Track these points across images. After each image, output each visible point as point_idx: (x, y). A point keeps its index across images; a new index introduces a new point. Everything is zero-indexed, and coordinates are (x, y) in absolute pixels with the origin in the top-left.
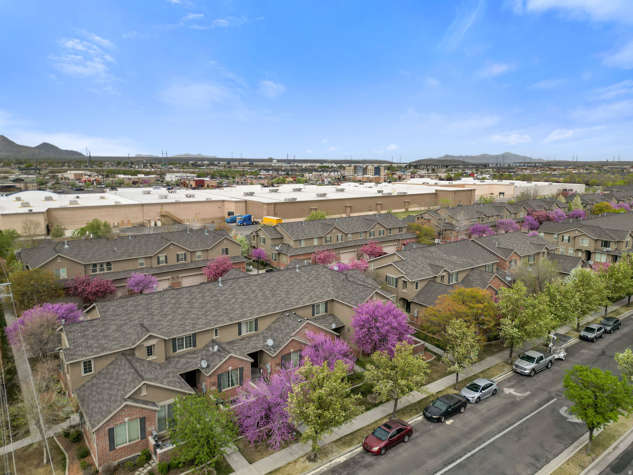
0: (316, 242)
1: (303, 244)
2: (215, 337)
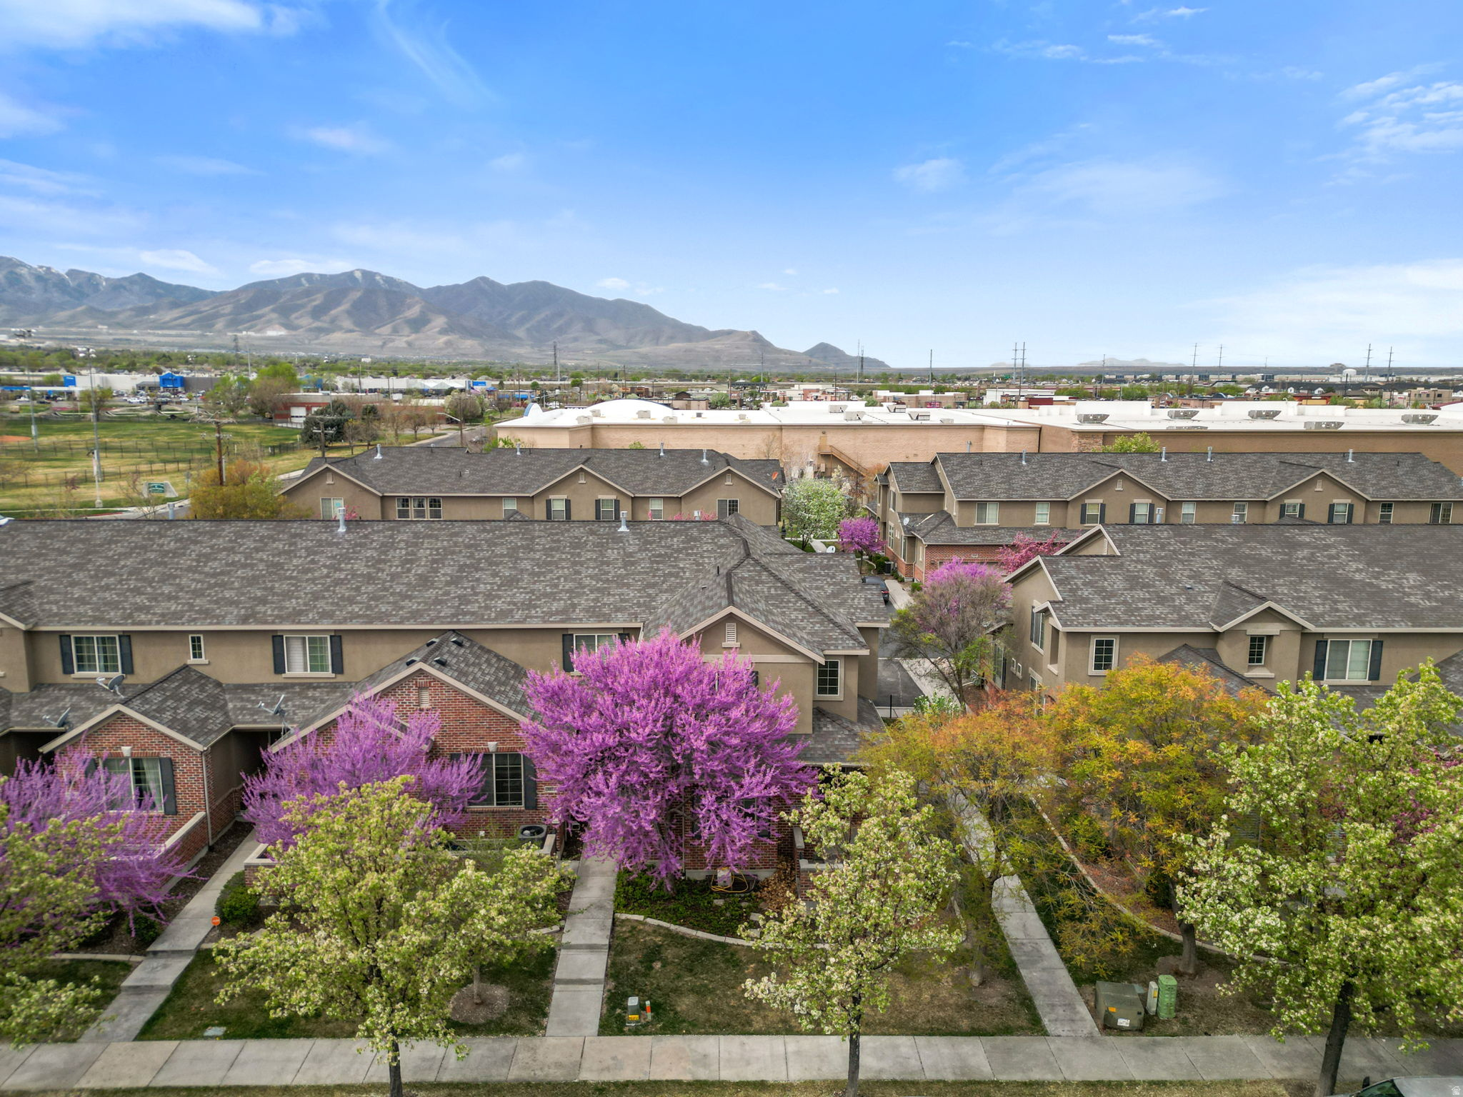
0: (1042, 517)
1: (992, 517)
2: (192, 661)
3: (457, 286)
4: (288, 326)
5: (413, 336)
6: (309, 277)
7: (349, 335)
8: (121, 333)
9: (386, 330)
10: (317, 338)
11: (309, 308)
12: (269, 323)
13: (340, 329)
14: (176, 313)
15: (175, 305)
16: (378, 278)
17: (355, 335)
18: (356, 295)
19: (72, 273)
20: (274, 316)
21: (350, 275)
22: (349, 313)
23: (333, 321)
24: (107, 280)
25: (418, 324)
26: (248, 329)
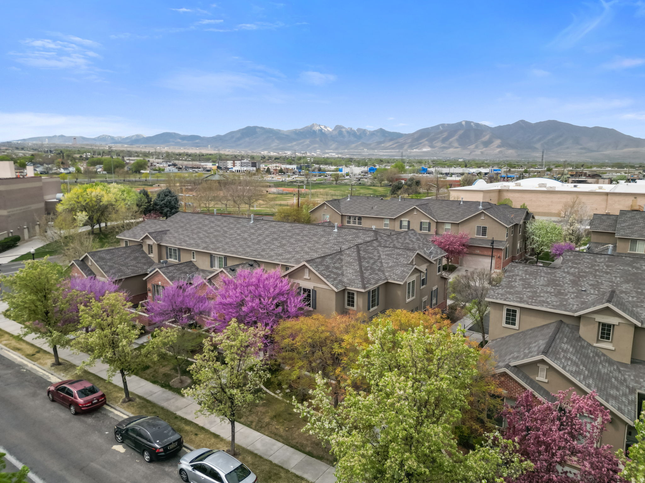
2: (192, 260)
3: (509, 125)
4: (432, 146)
5: (484, 149)
6: (443, 125)
7: (455, 150)
8: (371, 152)
9: (472, 147)
10: (443, 151)
11: (441, 139)
12: (424, 146)
13: (452, 147)
14: (391, 143)
15: (391, 140)
16: (472, 124)
17: (459, 150)
18: (461, 132)
19: (359, 130)
20: (427, 142)
21: (460, 124)
22: (457, 140)
23: (450, 143)
24: (369, 131)
25: (487, 144)
26: (416, 149)
